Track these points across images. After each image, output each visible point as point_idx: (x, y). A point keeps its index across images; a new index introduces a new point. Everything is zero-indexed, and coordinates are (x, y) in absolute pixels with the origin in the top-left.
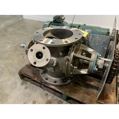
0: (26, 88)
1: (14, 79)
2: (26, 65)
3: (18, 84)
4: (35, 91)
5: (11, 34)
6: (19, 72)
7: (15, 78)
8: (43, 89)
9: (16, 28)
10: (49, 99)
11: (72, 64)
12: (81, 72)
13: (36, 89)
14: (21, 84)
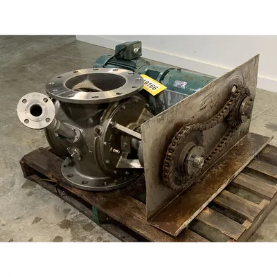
0: (30, 194)
1: (12, 175)
2: (40, 149)
3: (15, 186)
4: (46, 202)
5: (31, 79)
6: (22, 160)
7: (14, 175)
8: (63, 201)
9: (48, 66)
10: (68, 218)
11: (105, 141)
12: (132, 164)
13: (50, 198)
14: (23, 187)
